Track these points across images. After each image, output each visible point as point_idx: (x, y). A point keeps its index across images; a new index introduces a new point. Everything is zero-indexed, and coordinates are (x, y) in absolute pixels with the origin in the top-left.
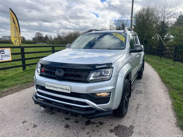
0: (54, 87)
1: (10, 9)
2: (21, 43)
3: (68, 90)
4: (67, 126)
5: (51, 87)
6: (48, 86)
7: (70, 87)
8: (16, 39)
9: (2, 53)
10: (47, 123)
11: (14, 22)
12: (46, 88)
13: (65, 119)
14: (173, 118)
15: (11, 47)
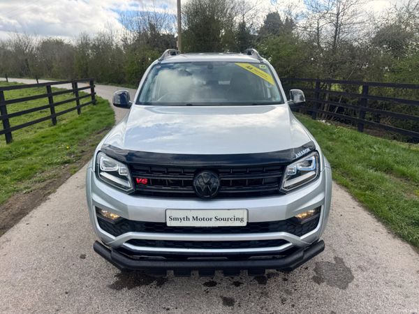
0: (196, 219)
3: (242, 220)
4: (228, 302)
5: (188, 219)
6: (176, 219)
7: (246, 212)
12: (168, 224)
13: (206, 284)
14: (377, 224)
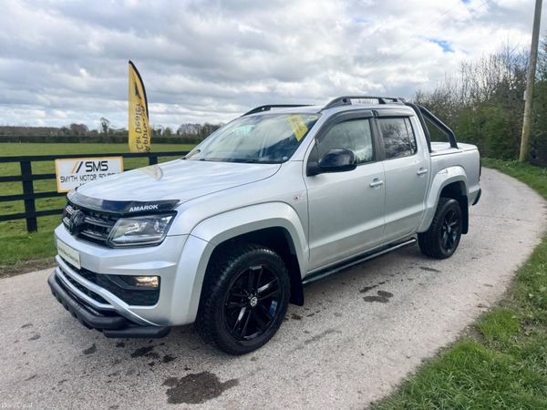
1: (130, 62)
2: (149, 145)
8: (138, 135)
9: (102, 168)
10: (63, 337)
11: (137, 92)
15: (125, 156)
